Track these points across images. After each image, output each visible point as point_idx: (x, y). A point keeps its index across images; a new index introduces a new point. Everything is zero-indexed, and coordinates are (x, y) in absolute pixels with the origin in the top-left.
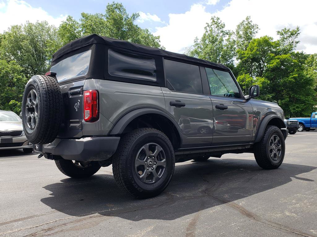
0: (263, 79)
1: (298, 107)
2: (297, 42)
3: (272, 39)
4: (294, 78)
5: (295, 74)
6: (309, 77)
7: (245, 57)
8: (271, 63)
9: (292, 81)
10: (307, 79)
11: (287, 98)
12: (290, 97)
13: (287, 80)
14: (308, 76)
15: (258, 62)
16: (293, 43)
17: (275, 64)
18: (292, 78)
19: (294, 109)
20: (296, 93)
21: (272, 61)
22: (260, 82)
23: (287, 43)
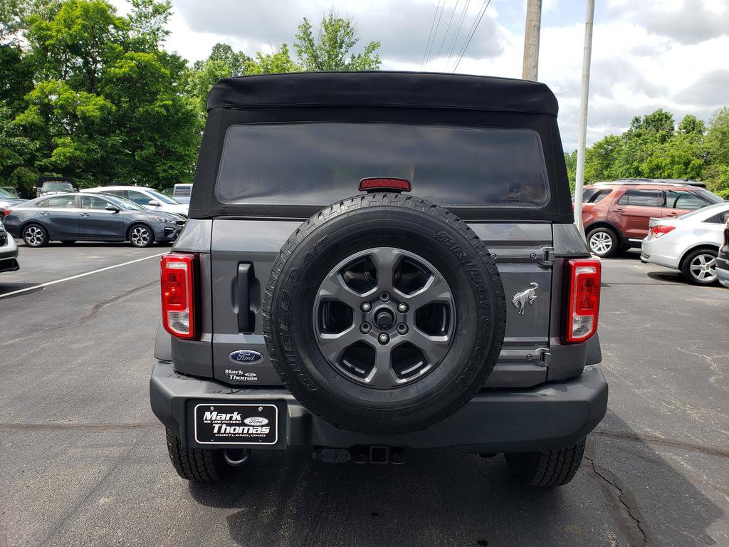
0: (101, 100)
1: (171, 168)
2: (167, 33)
3: (115, 10)
4: (165, 106)
5: (167, 100)
6: (191, 110)
7: (51, 37)
8: (116, 65)
9: (161, 112)
10: (187, 112)
11: (150, 146)
12: (156, 145)
13: (153, 110)
14: (189, 108)
15: (85, 56)
16: (158, 30)
17: (126, 69)
18: (161, 106)
19: (165, 171)
20: (168, 137)
21: (119, 62)
22: (95, 104)
23: (146, 27)
